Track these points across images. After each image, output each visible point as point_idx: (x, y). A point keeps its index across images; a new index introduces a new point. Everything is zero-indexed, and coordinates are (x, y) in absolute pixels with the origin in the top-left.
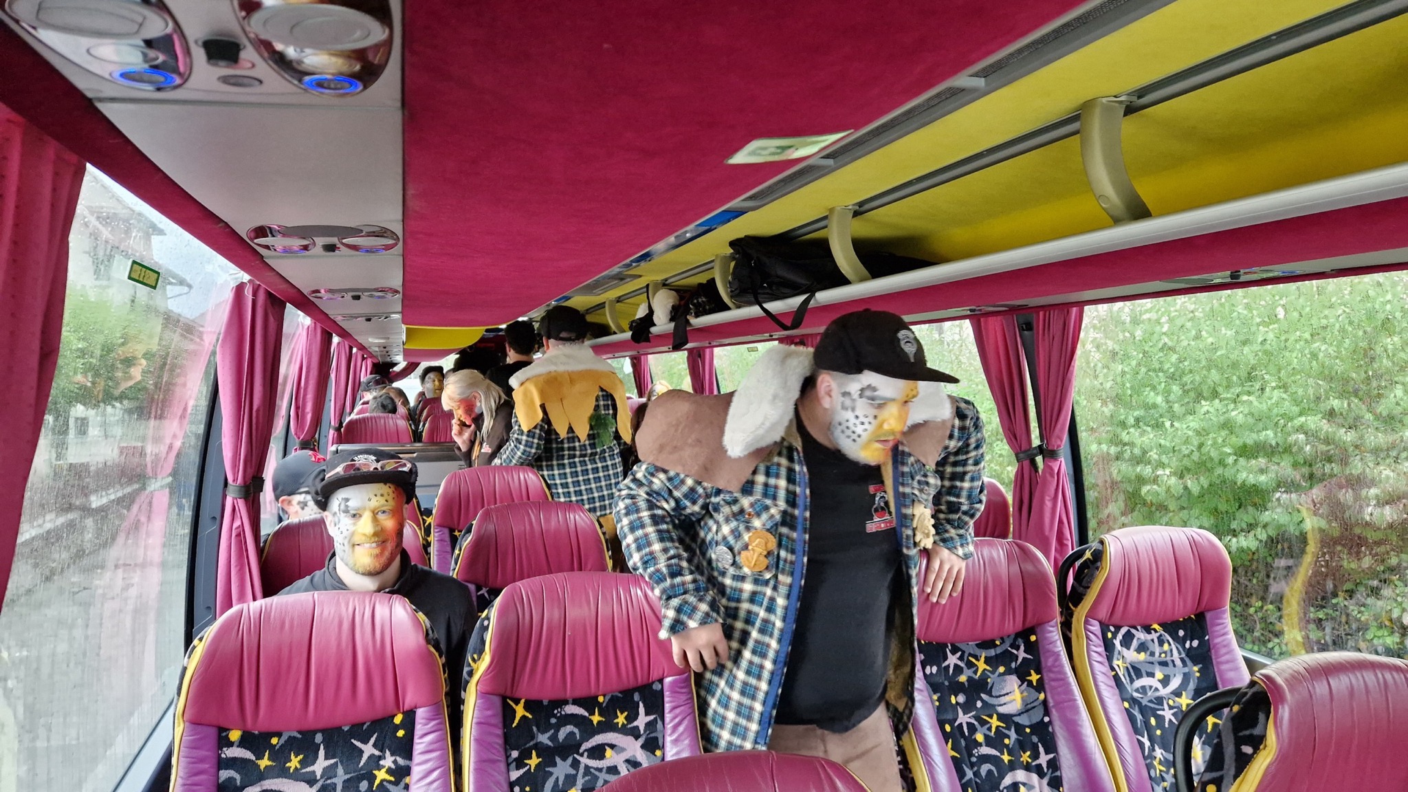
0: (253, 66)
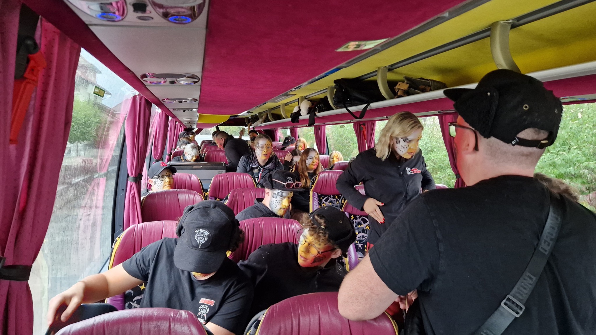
0: (150, 12)
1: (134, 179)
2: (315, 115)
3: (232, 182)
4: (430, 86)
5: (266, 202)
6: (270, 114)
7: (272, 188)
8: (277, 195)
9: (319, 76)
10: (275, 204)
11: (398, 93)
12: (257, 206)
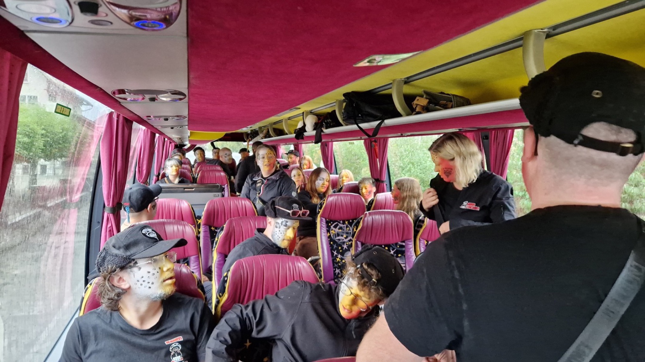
0: (107, 15)
1: (111, 210)
2: (322, 131)
3: (229, 209)
4: (452, 102)
5: (268, 233)
7: (275, 216)
8: (280, 225)
10: (278, 234)
11: (416, 109)
12: (257, 236)
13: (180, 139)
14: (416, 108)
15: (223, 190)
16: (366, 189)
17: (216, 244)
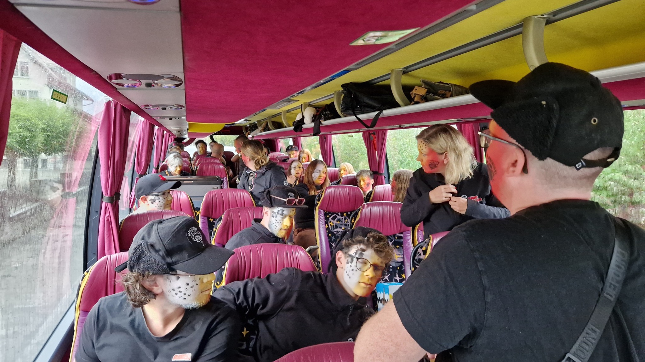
1: (109, 199)
2: (320, 123)
3: (228, 201)
4: (451, 91)
5: (265, 222)
6: (269, 123)
7: (272, 206)
8: (277, 214)
9: (325, 79)
10: (275, 224)
11: (414, 99)
12: (255, 227)
13: (179, 131)
14: (414, 97)
15: (222, 183)
16: (364, 181)
17: (214, 235)
